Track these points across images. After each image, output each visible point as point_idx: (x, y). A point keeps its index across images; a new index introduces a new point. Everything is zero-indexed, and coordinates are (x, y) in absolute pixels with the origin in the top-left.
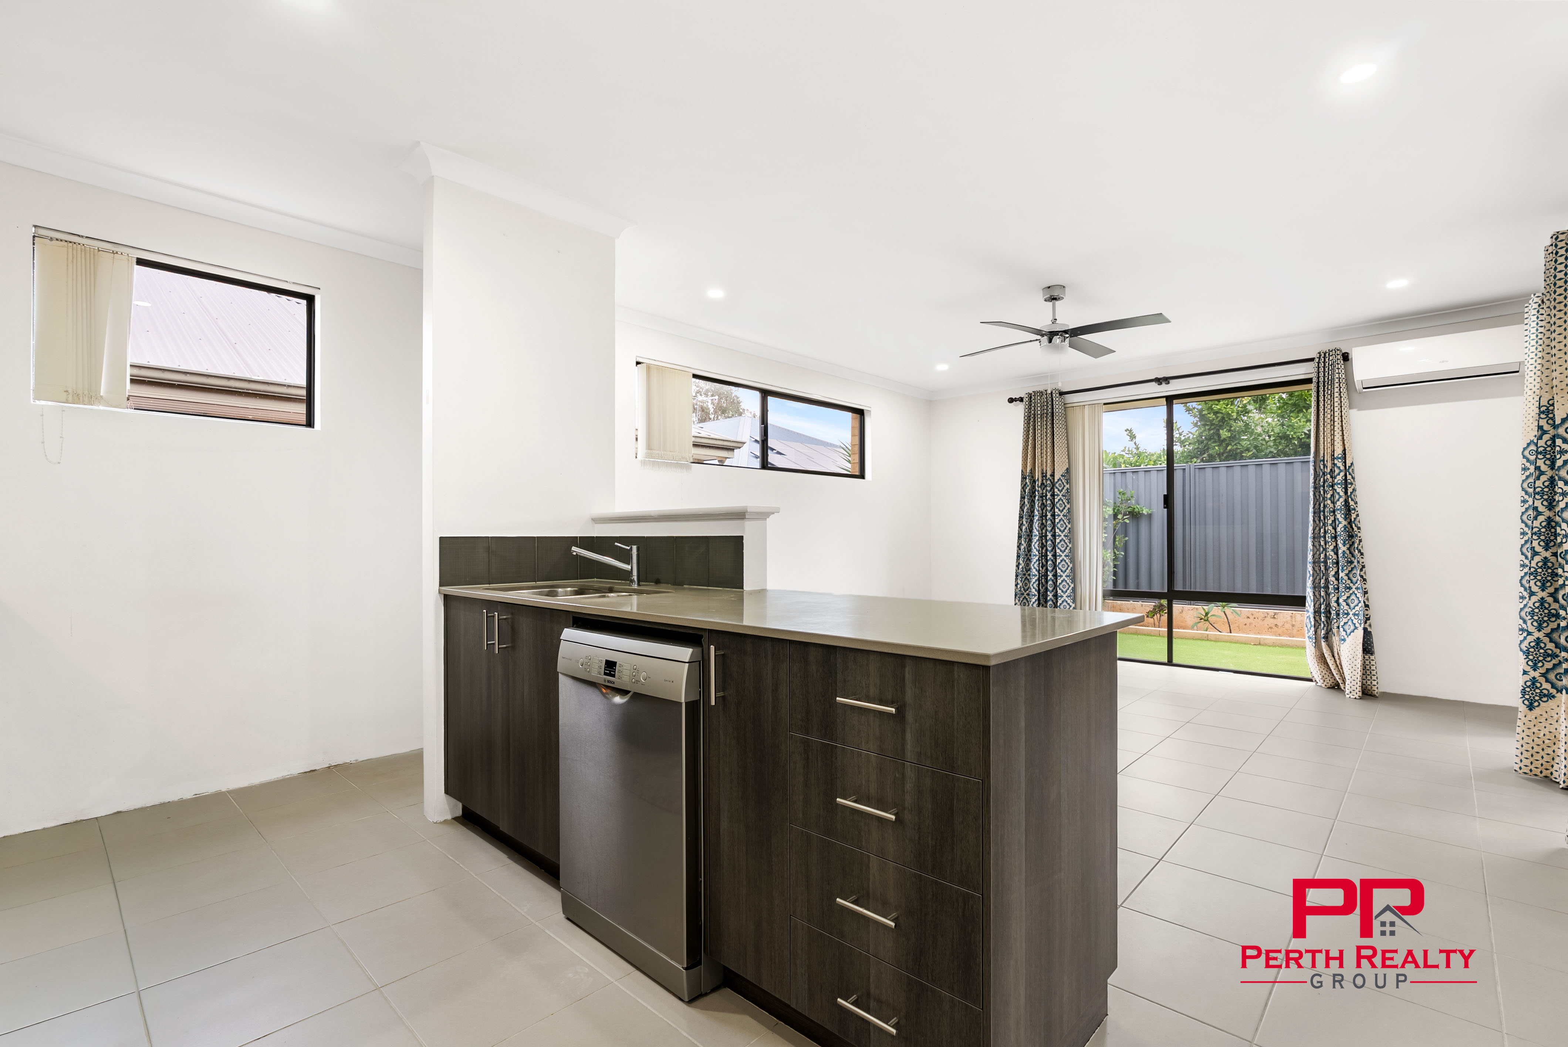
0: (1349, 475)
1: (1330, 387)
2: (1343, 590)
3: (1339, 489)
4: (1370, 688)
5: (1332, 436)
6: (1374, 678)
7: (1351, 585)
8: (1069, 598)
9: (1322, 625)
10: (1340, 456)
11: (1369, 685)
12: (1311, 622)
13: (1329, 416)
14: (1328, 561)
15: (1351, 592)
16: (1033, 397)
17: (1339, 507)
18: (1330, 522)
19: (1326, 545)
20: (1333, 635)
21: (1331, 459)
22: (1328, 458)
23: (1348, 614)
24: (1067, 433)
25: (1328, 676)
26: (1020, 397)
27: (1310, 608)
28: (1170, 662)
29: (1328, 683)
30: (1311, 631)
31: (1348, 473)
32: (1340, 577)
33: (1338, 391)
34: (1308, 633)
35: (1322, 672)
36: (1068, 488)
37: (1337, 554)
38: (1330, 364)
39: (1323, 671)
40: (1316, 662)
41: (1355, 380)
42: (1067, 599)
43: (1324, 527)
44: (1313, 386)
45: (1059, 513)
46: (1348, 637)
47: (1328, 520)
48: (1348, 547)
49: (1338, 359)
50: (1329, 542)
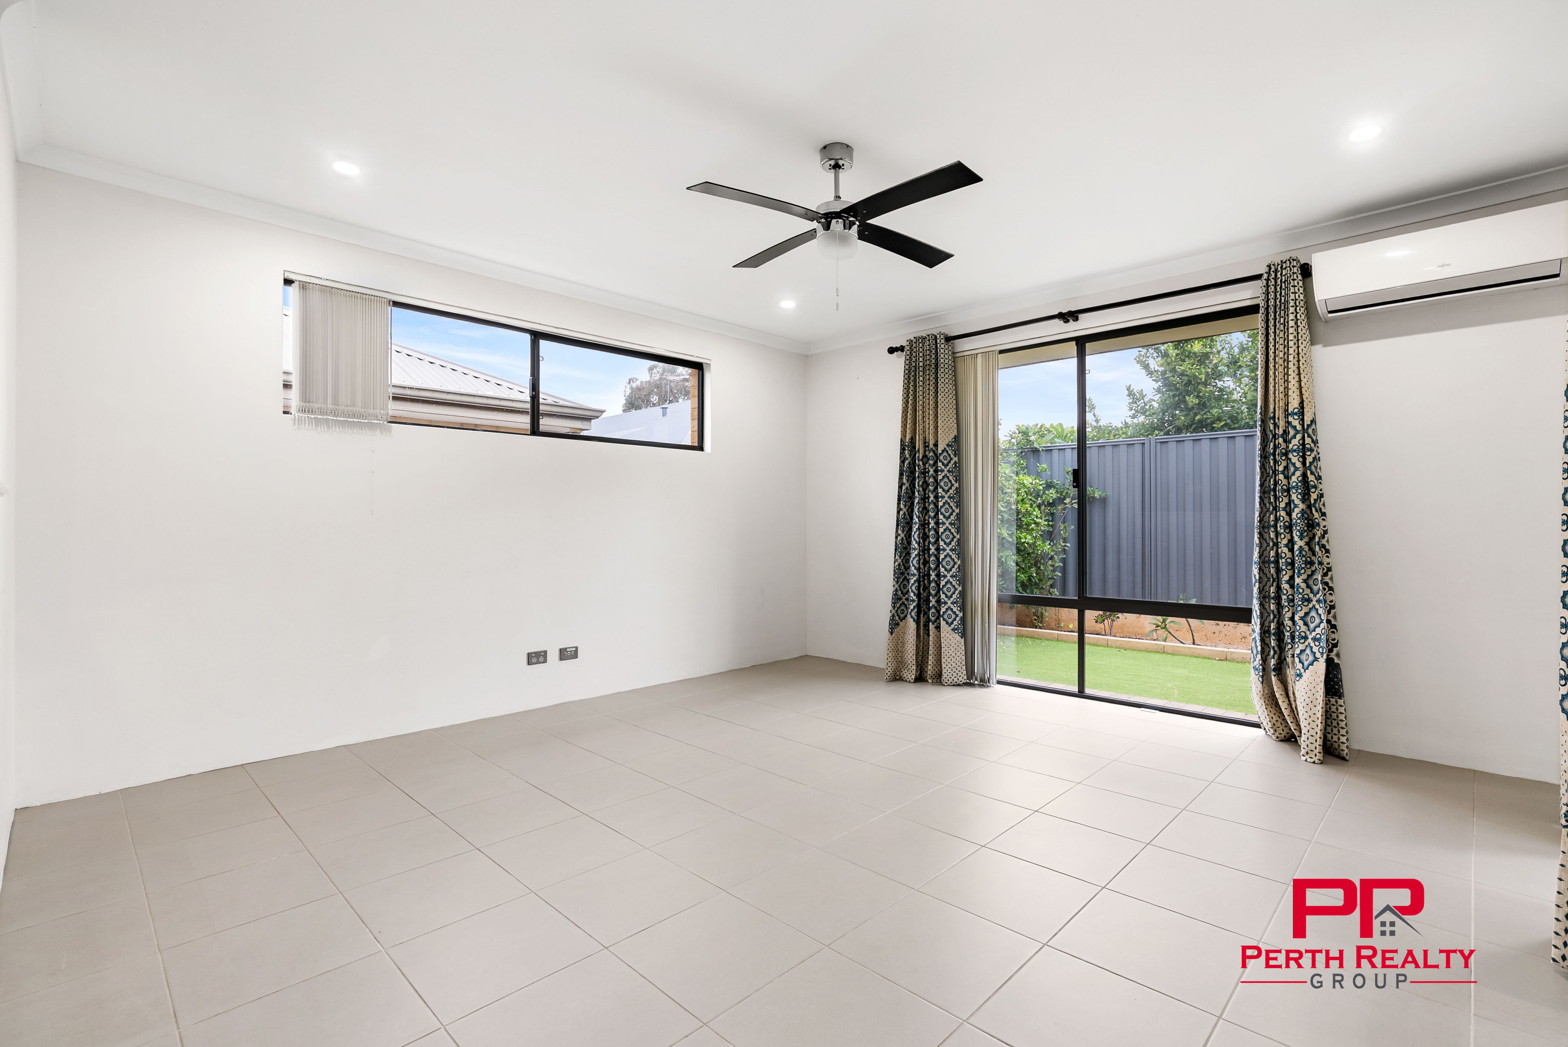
0: (1308, 437)
1: (1282, 313)
2: (1300, 603)
3: (1295, 459)
4: (1337, 747)
5: (1286, 383)
6: (1343, 732)
7: (1311, 595)
8: (955, 605)
9: (1272, 652)
10: (1296, 410)
11: (1335, 742)
12: (1257, 647)
13: (1281, 355)
14: (1280, 560)
15: (1311, 606)
16: (914, 345)
17: (1294, 484)
18: (1283, 505)
19: (1277, 537)
20: (1287, 667)
21: (1284, 416)
22: (1280, 413)
23: (1306, 638)
24: (956, 390)
25: (1281, 724)
26: (902, 346)
27: (1256, 626)
28: (1081, 694)
29: (1280, 734)
30: (1257, 660)
31: (1306, 435)
32: (1296, 584)
33: (1294, 318)
34: (1253, 662)
35: (1272, 718)
36: (956, 462)
37: (1292, 550)
38: (1283, 280)
39: (1273, 716)
40: (1264, 704)
41: (1316, 301)
42: (952, 607)
43: (1274, 512)
44: (1260, 316)
45: (943, 493)
46: (1305, 671)
47: (1279, 502)
48: (1307, 541)
49: (1293, 273)
50: (1281, 534)
